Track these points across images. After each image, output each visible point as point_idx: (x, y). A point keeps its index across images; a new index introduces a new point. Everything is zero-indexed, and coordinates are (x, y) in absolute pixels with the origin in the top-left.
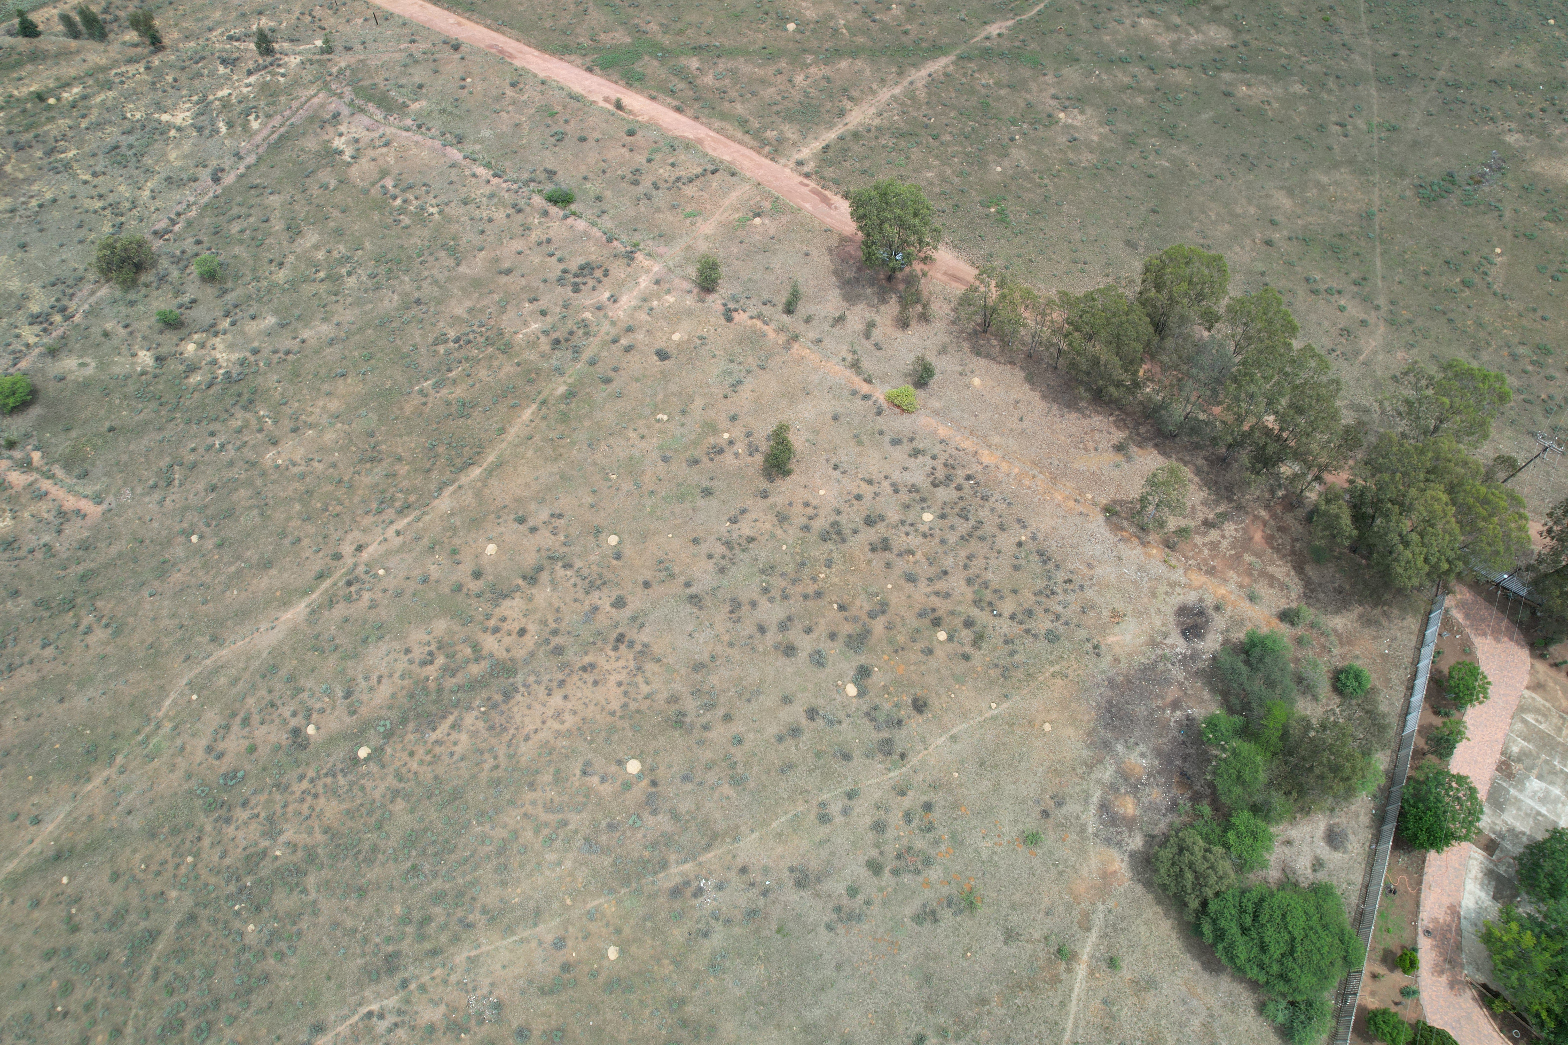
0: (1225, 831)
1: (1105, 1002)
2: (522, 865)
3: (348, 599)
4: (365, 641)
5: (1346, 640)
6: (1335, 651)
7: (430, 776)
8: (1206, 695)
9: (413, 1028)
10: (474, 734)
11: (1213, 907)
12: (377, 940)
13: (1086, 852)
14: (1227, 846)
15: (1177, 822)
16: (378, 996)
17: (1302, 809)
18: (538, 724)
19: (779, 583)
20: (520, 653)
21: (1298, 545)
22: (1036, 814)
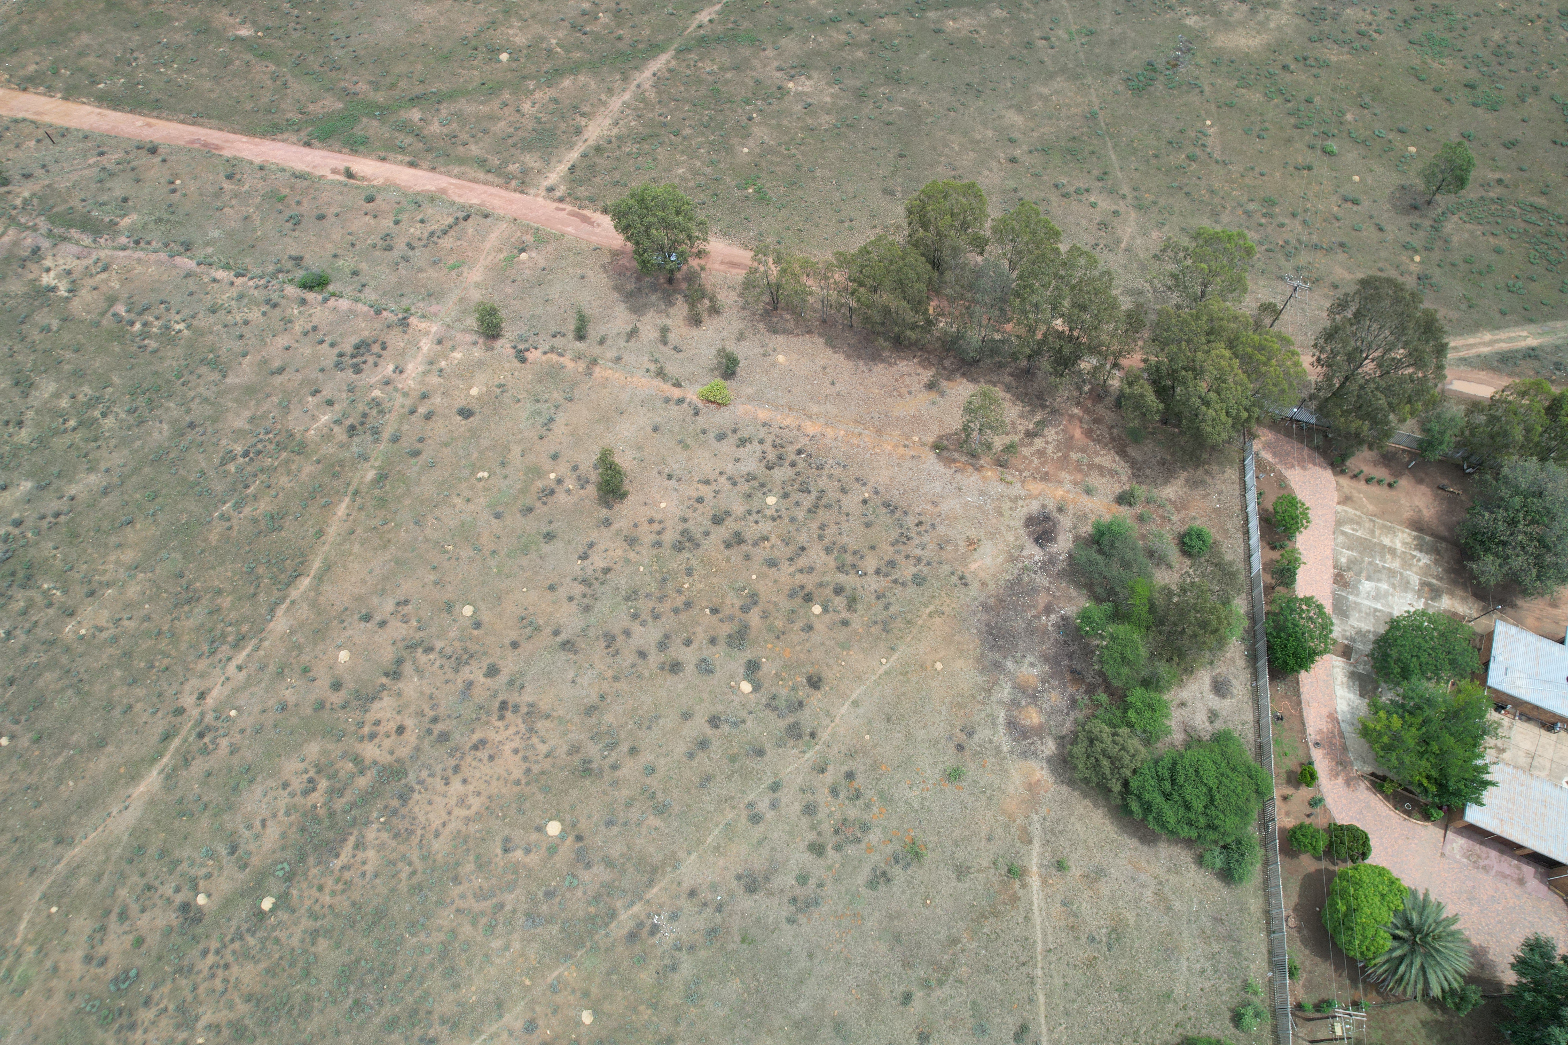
0: (1125, 711)
1: (1064, 904)
2: (469, 962)
5: (1181, 505)
6: (1174, 519)
7: (346, 904)
8: (1073, 592)
10: (381, 847)
11: (1134, 784)
13: (1007, 771)
14: (1130, 725)
15: (1081, 717)
17: (1186, 670)
18: (445, 817)
19: (645, 606)
21: (1115, 431)
22: (952, 750)
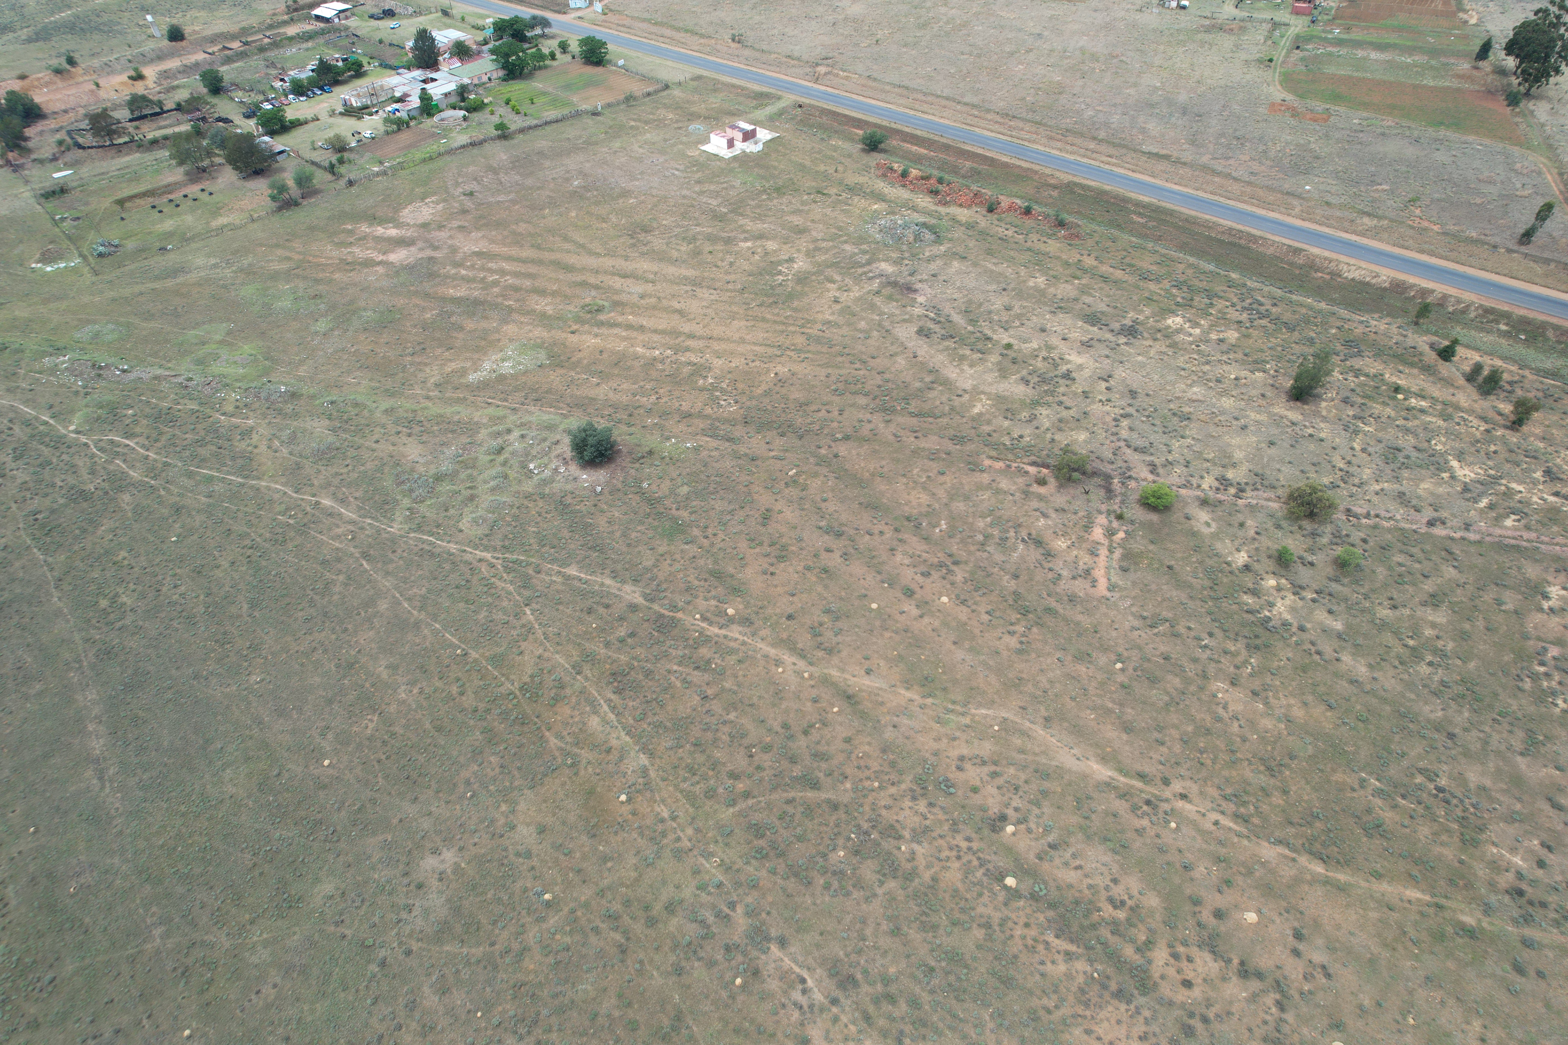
3: (1135, 809)
4: (1106, 839)
9: (802, 1024)
12: (862, 962)
16: (819, 981)
20: (1165, 990)
